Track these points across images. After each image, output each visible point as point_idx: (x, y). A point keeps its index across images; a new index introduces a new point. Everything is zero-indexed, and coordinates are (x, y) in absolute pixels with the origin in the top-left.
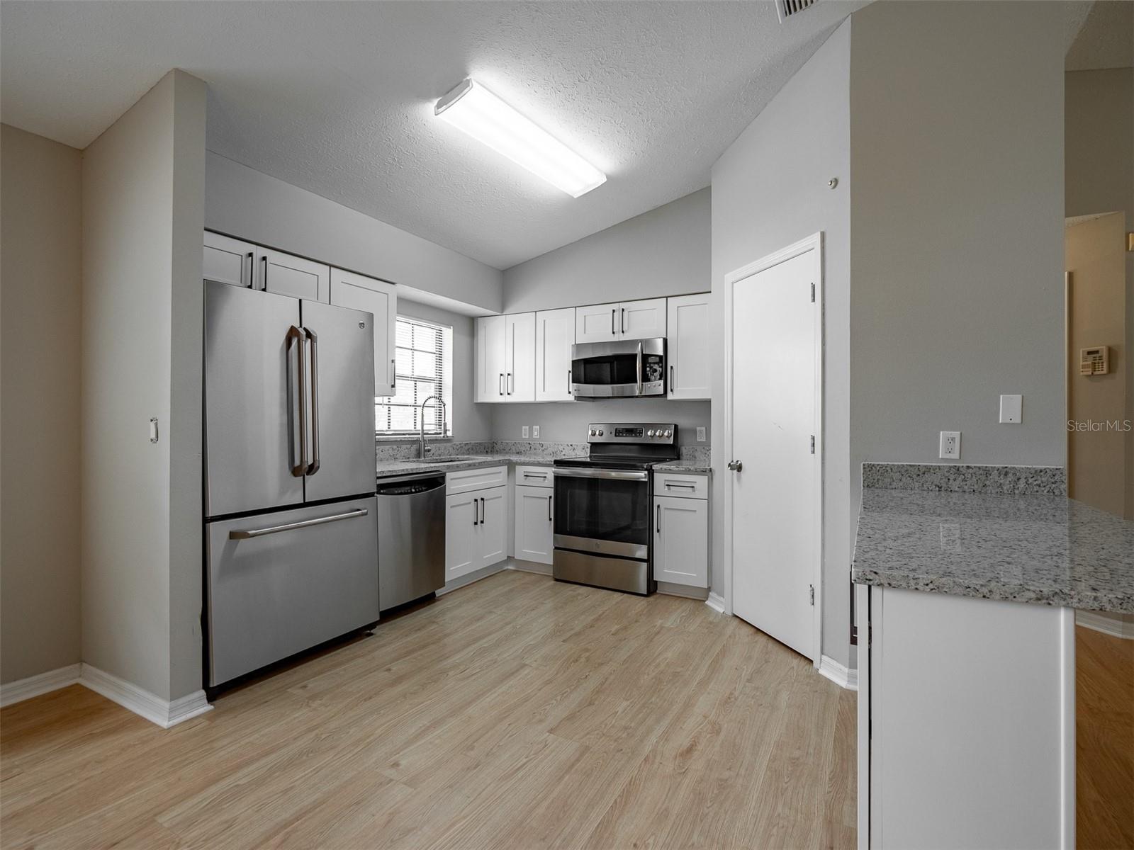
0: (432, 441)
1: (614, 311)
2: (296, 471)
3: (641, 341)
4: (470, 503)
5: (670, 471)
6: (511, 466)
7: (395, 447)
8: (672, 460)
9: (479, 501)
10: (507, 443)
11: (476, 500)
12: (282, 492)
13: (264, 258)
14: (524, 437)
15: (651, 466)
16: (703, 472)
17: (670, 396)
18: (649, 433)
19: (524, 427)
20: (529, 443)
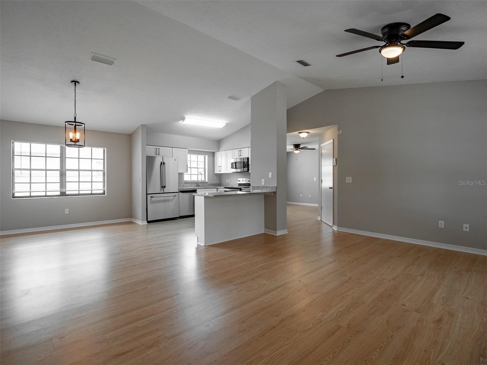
1: (239, 151)
2: (162, 187)
3: (243, 158)
7: (191, 184)
10: (223, 184)
12: (161, 190)
13: (159, 149)
20: (227, 184)
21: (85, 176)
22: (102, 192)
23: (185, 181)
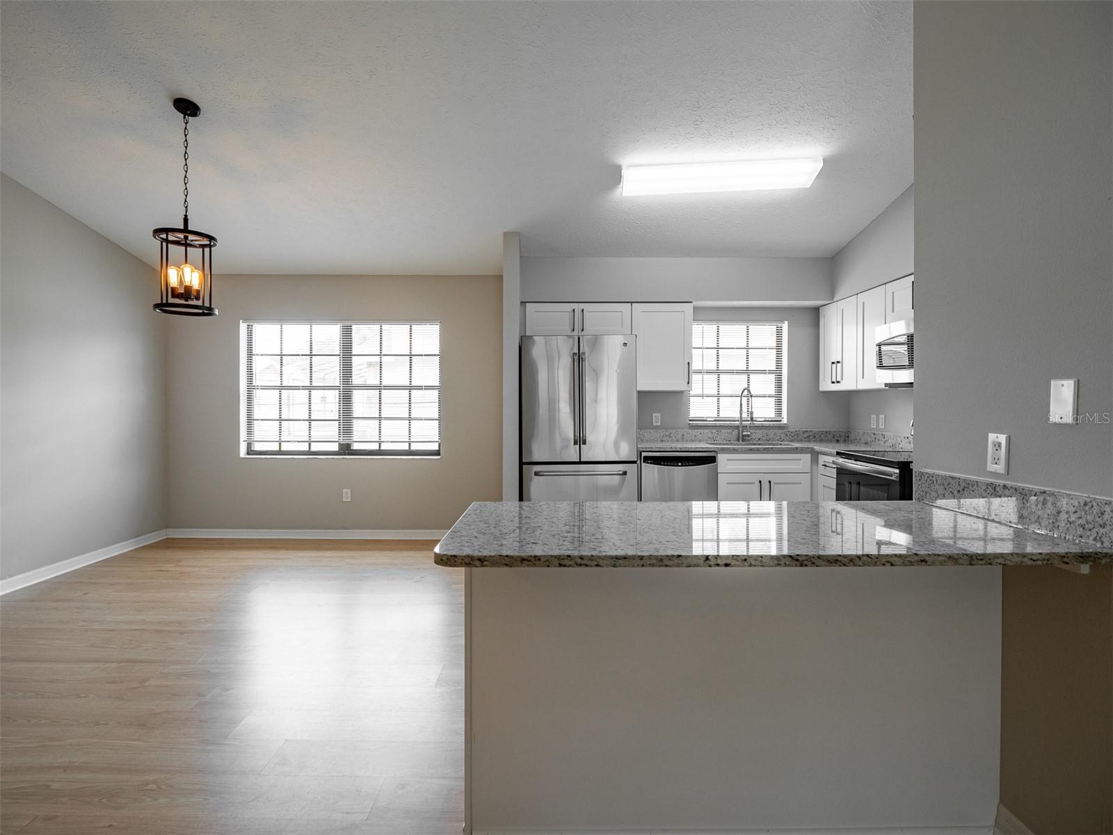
0: (747, 427)
2: (576, 441)
6: (815, 455)
9: (765, 483)
10: (859, 433)
11: (760, 481)
13: (583, 311)
14: (872, 427)
19: (872, 416)
20: (875, 434)
21: (395, 403)
22: (435, 447)
23: (690, 420)
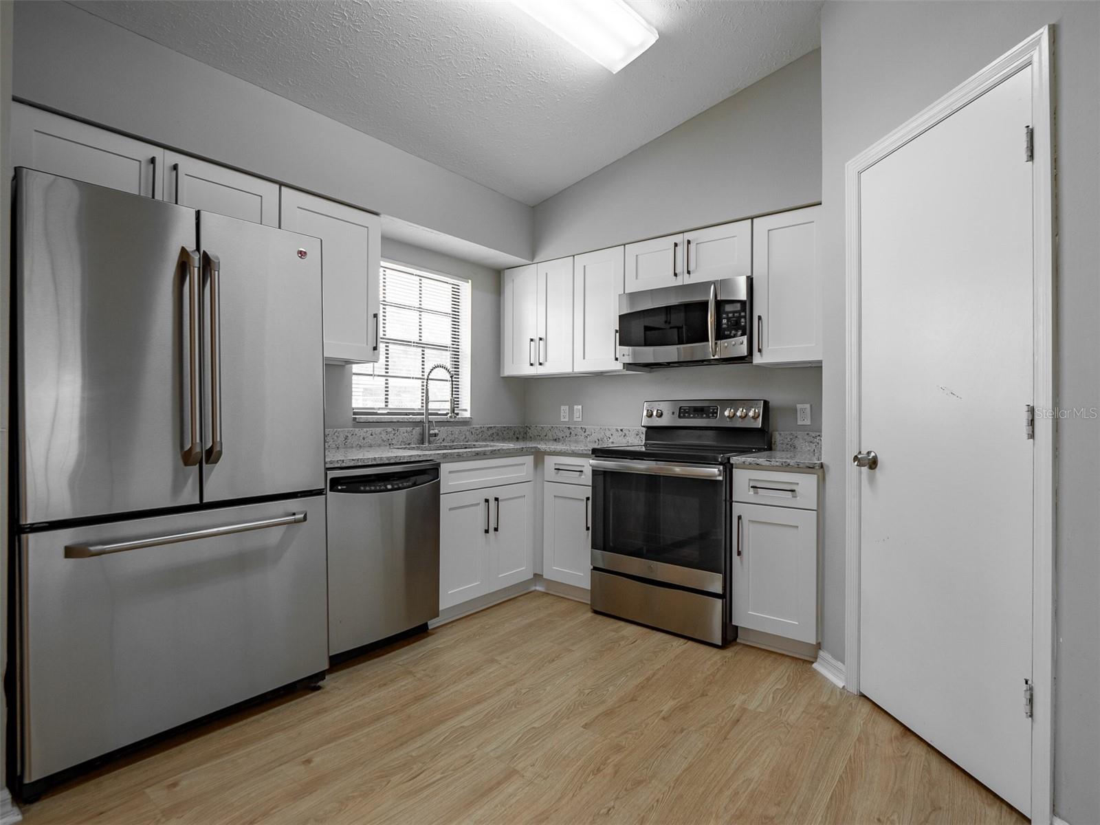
0: (441, 423)
1: (676, 245)
2: (187, 458)
3: (714, 283)
4: (479, 504)
5: (758, 467)
6: (539, 456)
7: (390, 429)
8: (760, 450)
9: (492, 503)
10: (542, 428)
11: (487, 501)
13: (175, 167)
14: (562, 420)
15: (729, 459)
16: (810, 469)
17: (757, 359)
18: (726, 413)
19: (562, 407)
20: (569, 428)
23: (355, 414)
